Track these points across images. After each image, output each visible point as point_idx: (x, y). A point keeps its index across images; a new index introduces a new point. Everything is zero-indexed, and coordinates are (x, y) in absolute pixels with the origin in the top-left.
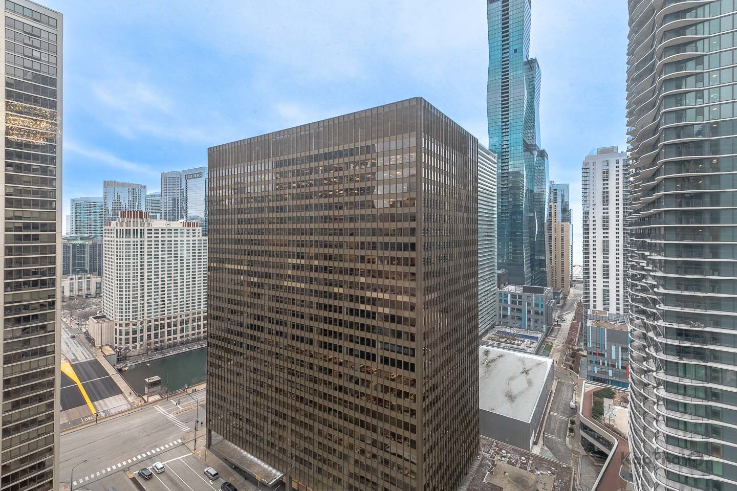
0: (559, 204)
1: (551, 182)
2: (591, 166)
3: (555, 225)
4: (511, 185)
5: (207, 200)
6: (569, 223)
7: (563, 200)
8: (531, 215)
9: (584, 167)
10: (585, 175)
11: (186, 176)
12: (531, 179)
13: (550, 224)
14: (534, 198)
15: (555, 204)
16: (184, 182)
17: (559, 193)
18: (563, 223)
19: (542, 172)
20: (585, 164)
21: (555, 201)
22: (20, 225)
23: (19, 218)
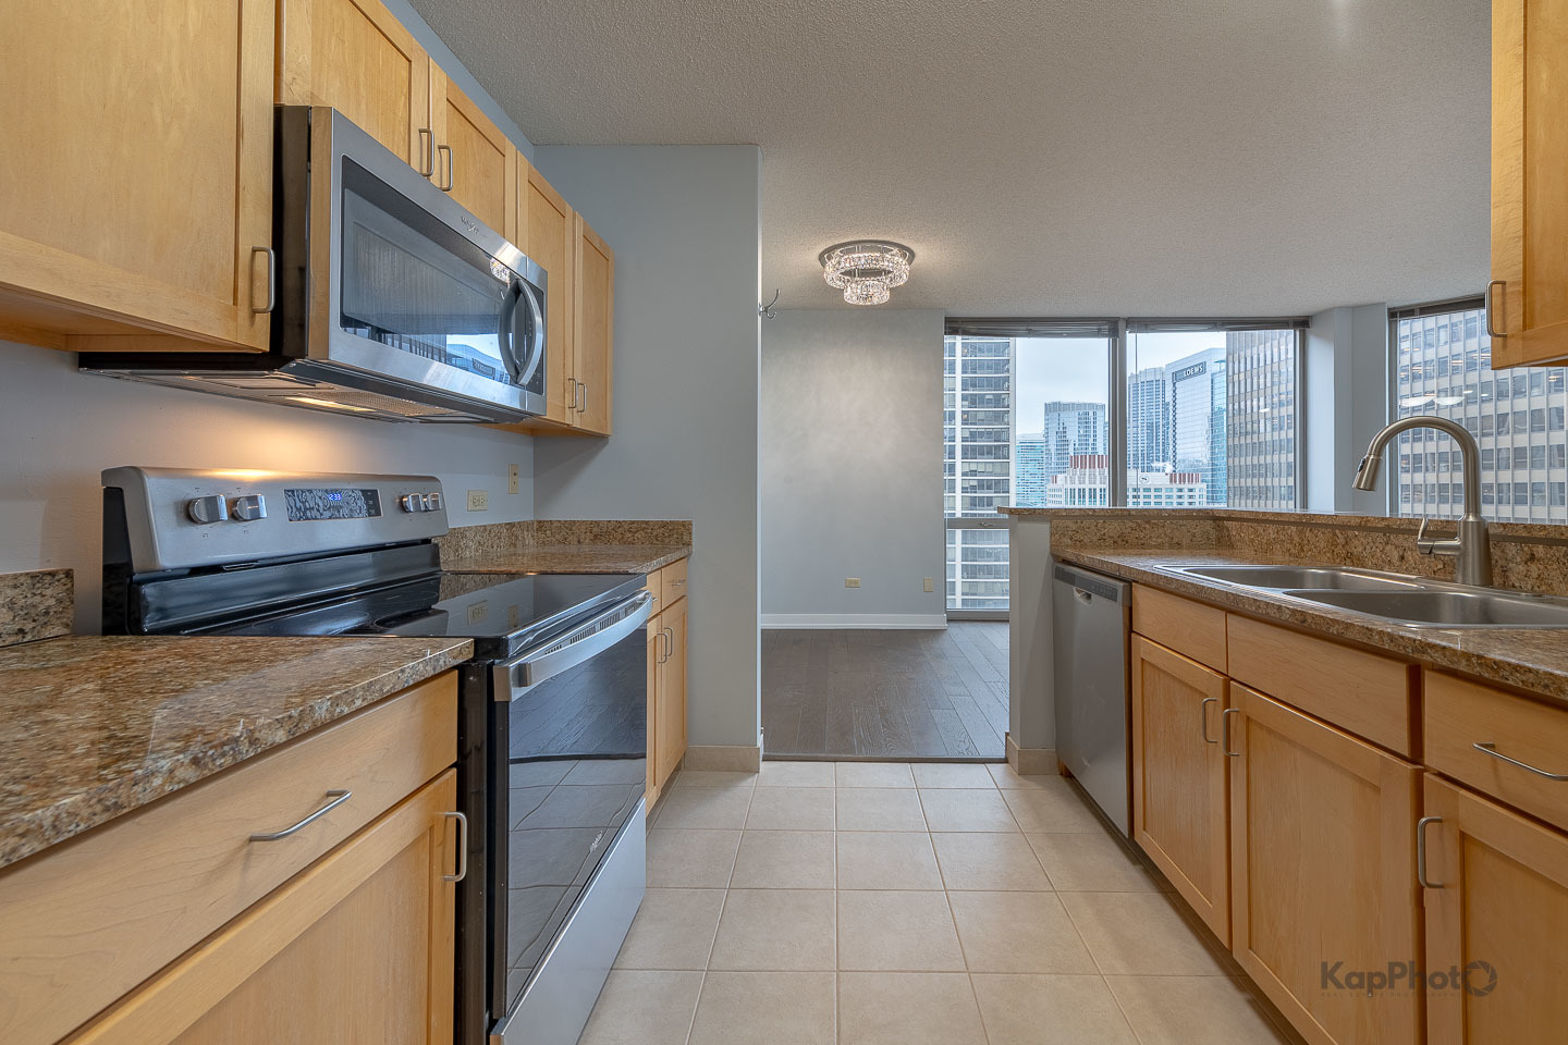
11: (1174, 374)
16: (1169, 388)
22: (975, 483)
23: (974, 473)
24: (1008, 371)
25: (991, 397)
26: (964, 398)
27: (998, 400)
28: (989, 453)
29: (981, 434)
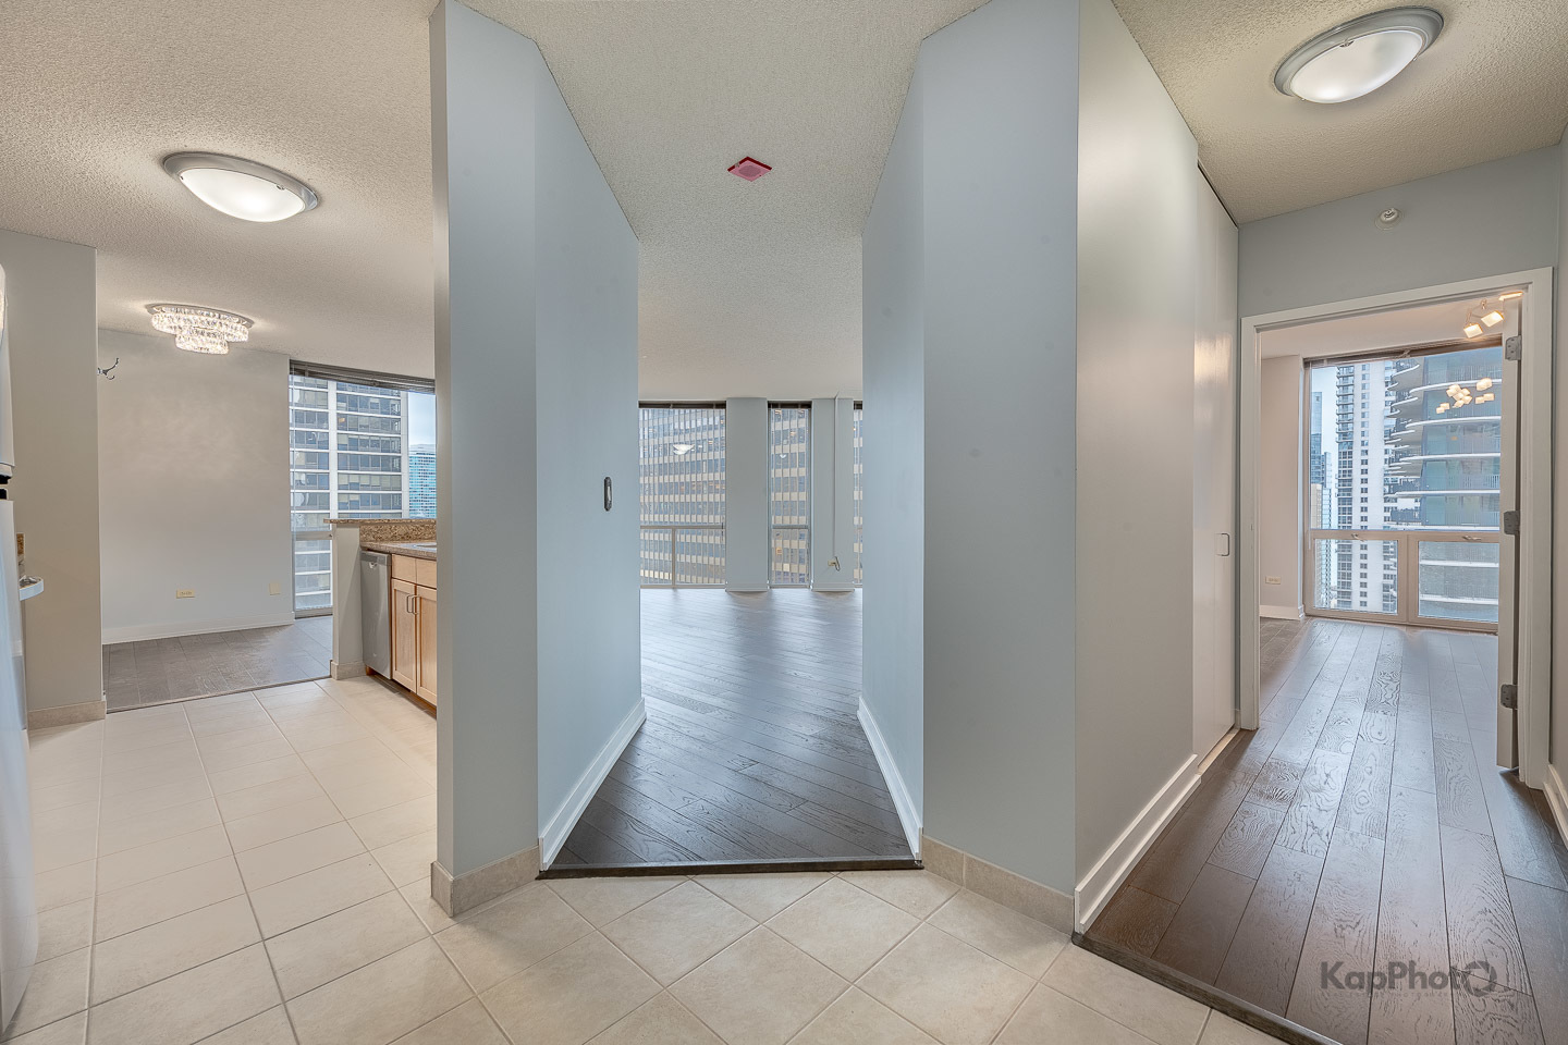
22: (357, 498)
25: (377, 401)
28: (375, 464)
29: (365, 443)
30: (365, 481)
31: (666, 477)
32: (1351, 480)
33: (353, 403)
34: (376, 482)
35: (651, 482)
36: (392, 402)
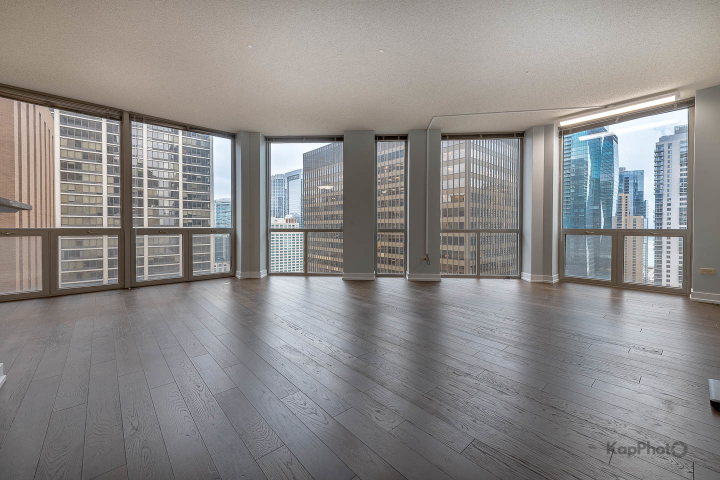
0: (631, 195)
1: (621, 169)
2: (666, 148)
3: (626, 220)
4: (573, 175)
5: (302, 198)
6: (642, 217)
7: (636, 190)
8: (596, 208)
9: (658, 150)
10: (659, 159)
11: (288, 178)
12: (597, 167)
13: (619, 219)
14: (599, 188)
15: (627, 195)
16: (286, 183)
17: (631, 182)
18: (635, 217)
19: (611, 158)
20: (659, 146)
21: (627, 191)
22: (191, 221)
23: (190, 216)
24: (209, 165)
25: (200, 177)
26: (184, 176)
27: (204, 180)
28: (199, 206)
29: (195, 196)
30: (195, 214)
31: (328, 212)
32: (662, 214)
33: (190, 178)
34: (199, 214)
35: (321, 214)
36: (207, 178)
